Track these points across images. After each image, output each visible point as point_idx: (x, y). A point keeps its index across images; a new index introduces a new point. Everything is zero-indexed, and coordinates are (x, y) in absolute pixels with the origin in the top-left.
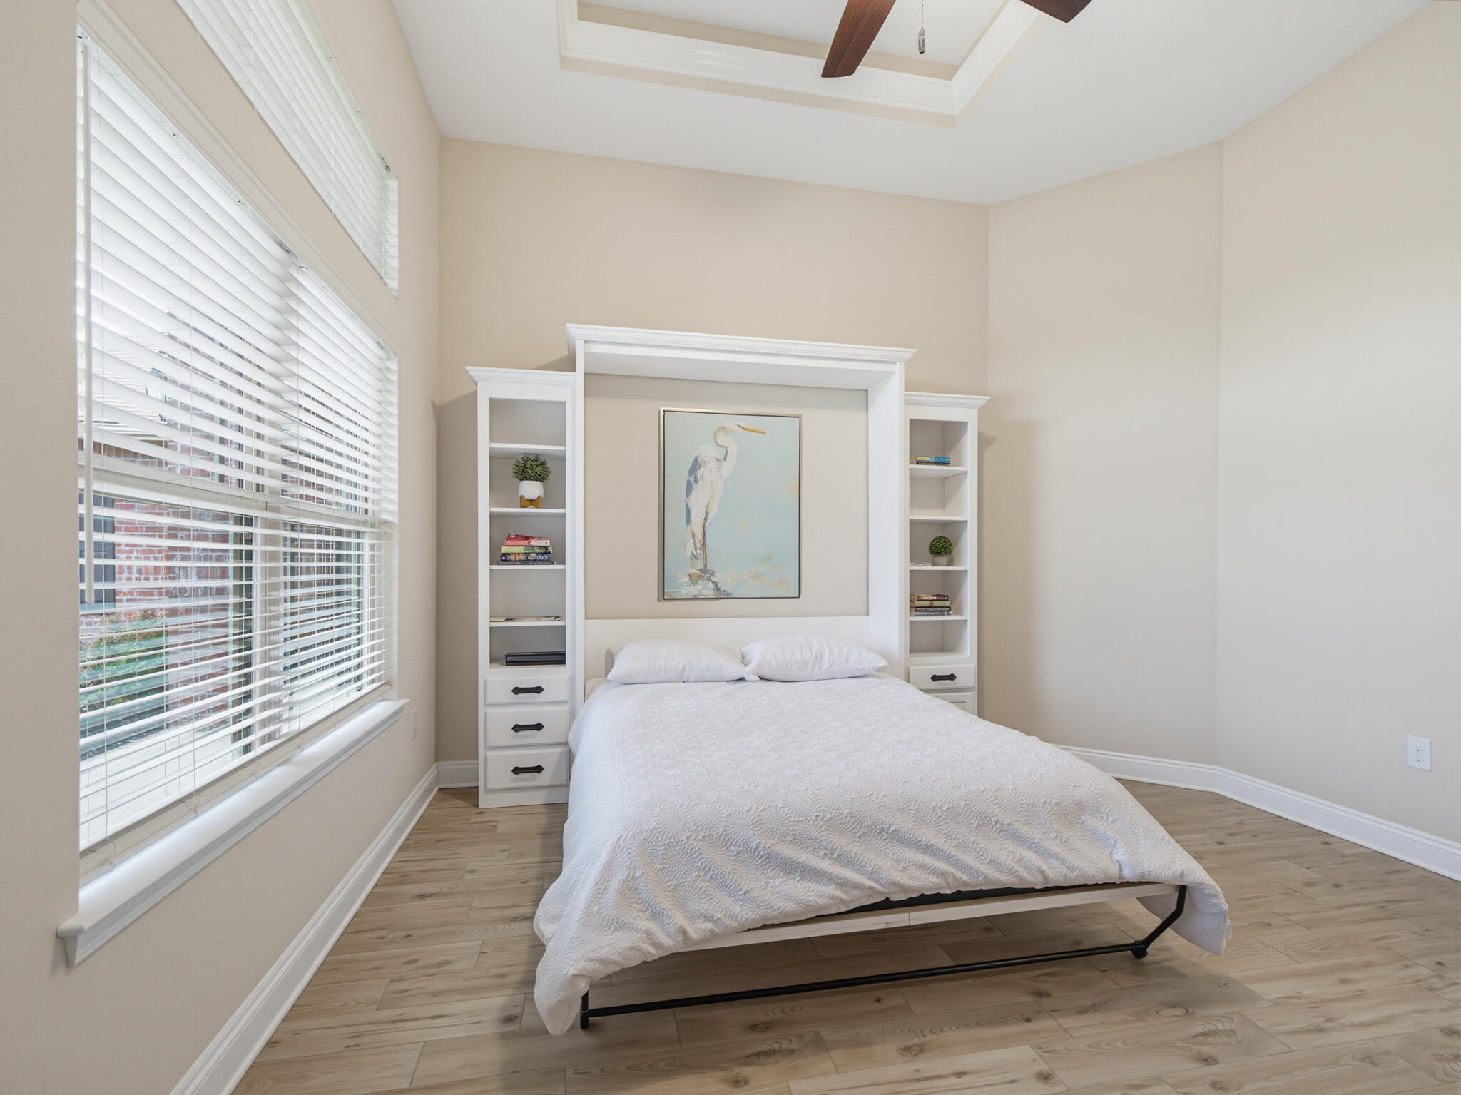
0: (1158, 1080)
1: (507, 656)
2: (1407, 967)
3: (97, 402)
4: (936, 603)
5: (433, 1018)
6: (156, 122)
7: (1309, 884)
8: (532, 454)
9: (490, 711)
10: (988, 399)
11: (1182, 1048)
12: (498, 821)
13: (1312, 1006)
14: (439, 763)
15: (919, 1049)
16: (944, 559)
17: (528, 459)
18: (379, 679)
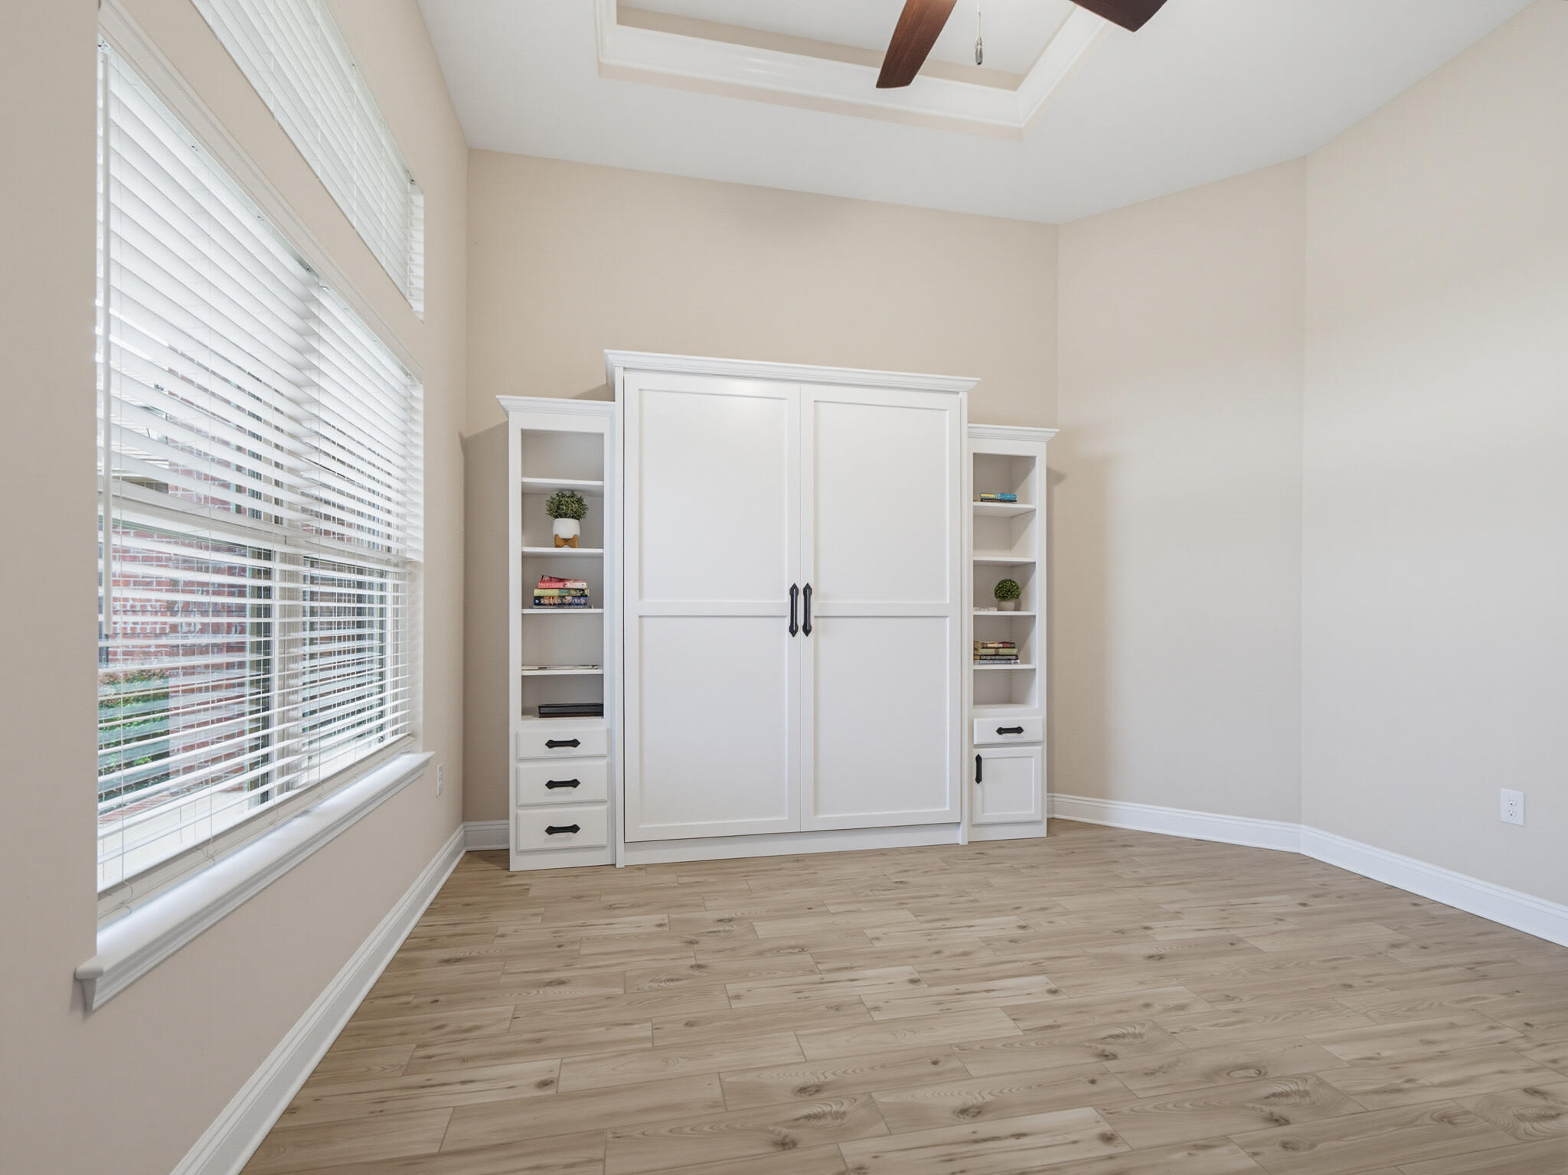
0: (1226, 1140)
1: (540, 707)
2: (1492, 1028)
3: (116, 425)
4: (1002, 651)
5: (463, 1083)
6: (175, 133)
7: (1394, 946)
8: (567, 490)
9: (522, 766)
10: (1057, 433)
11: (1253, 1108)
12: (531, 884)
13: (1391, 1066)
14: (466, 824)
15: (977, 1111)
16: (1011, 604)
17: (563, 496)
18: (402, 729)
